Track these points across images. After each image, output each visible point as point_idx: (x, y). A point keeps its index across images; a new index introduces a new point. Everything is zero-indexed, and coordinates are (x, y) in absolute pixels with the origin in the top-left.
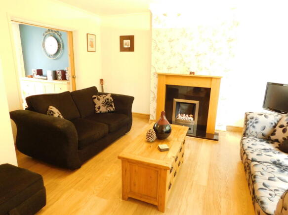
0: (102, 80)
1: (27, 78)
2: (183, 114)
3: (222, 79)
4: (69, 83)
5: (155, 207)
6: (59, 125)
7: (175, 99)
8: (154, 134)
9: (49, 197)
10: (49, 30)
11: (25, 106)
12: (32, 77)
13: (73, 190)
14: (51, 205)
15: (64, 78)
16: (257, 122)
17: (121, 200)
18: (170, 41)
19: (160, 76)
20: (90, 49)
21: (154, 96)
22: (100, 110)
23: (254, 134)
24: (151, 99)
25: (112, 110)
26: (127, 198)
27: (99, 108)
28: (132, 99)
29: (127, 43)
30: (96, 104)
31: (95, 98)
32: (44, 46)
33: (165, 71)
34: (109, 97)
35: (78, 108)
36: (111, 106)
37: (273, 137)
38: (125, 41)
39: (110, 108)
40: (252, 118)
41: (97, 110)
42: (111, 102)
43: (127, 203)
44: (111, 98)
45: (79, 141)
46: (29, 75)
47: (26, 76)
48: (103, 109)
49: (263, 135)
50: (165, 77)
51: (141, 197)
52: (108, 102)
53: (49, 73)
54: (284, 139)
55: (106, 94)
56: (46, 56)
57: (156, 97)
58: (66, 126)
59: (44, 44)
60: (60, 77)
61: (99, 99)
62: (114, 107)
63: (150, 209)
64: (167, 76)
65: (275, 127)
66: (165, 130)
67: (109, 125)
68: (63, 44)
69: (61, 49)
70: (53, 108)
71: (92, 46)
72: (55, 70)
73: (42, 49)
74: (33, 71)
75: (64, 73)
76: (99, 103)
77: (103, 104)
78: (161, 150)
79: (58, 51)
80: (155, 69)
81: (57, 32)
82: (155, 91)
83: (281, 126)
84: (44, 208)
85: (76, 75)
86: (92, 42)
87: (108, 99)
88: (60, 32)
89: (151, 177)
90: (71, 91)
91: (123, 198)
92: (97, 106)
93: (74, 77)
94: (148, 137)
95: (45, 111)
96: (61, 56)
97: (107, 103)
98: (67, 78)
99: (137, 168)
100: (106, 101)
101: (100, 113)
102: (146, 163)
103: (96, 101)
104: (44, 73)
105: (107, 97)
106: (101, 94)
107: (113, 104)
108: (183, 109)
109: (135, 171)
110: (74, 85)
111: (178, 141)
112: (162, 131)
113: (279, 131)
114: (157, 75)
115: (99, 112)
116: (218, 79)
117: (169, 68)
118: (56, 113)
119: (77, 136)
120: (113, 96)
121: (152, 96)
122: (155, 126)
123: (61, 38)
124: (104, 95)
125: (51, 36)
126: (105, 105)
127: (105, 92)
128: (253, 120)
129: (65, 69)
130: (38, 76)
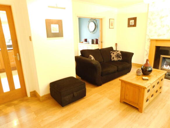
0: (116, 44)
1: (80, 43)
2: (167, 65)
4: (99, 46)
5: (137, 109)
6: (94, 63)
7: (161, 55)
8: (141, 71)
9: (87, 94)
10: (91, 19)
11: (80, 54)
12: (82, 43)
13: (97, 93)
14: (88, 97)
15: (97, 43)
17: (119, 102)
19: (152, 40)
20: (111, 27)
24: (145, 55)
25: (120, 60)
26: (122, 102)
27: (113, 58)
28: (132, 54)
29: (132, 22)
30: (112, 56)
31: (112, 53)
32: (88, 27)
34: (119, 52)
35: (103, 57)
36: (120, 57)
38: (131, 21)
39: (119, 58)
41: (112, 59)
42: (120, 55)
43: (122, 104)
44: (120, 53)
45: (102, 72)
46: (81, 42)
47: (80, 42)
48: (116, 59)
50: (155, 41)
51: (130, 102)
52: (118, 55)
53: (90, 41)
55: (118, 51)
56: (89, 32)
57: (148, 54)
58: (96, 64)
59: (88, 26)
60: (95, 43)
61: (113, 53)
62: (121, 58)
63: (134, 109)
66: (148, 70)
67: (118, 67)
68: (97, 25)
69: (96, 28)
70: (91, 56)
71: (112, 25)
72: (93, 39)
73: (88, 28)
74: (83, 40)
75: (97, 40)
76: (113, 55)
77: (115, 56)
78: (143, 79)
79: (95, 29)
80: (149, 37)
81: (95, 19)
82: (148, 50)
84: (85, 97)
85: (103, 41)
86: (112, 23)
87: (118, 54)
88: (96, 19)
89: (136, 92)
90: (100, 49)
91: (120, 102)
92: (112, 57)
93: (102, 42)
94: (137, 73)
95: (88, 57)
96: (96, 32)
97: (118, 56)
98: (98, 43)
99: (128, 86)
101: (114, 61)
102: (133, 84)
103: (112, 54)
104: (88, 41)
105: (118, 52)
106: (115, 51)
107: (121, 57)
109: (128, 88)
110: (102, 46)
111: (156, 77)
112: (146, 70)
114: (150, 40)
115: (113, 60)
118: (93, 58)
119: (101, 69)
120: (121, 52)
121: (146, 53)
122: (142, 67)
123: (97, 23)
124: (116, 52)
125: (92, 22)
126: (117, 57)
127: (117, 50)
129: (98, 38)
130: (85, 42)
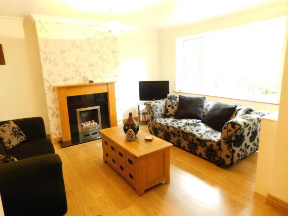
2: (85, 122)
3: (115, 84)
16: (157, 108)
18: (62, 52)
21: (53, 112)
22: (12, 144)
23: (158, 116)
25: (24, 139)
27: (10, 143)
30: (3, 139)
33: (62, 83)
34: (13, 125)
36: (21, 135)
37: (168, 114)
39: (21, 137)
40: (154, 106)
41: (8, 145)
42: (19, 130)
44: (17, 126)
48: (15, 141)
49: (162, 115)
50: (65, 89)
52: (16, 131)
54: (174, 112)
55: (8, 122)
62: (24, 136)
64: (68, 88)
65: (165, 108)
76: (6, 135)
77: (12, 136)
78: (151, 140)
80: (50, 83)
83: (170, 106)
87: (14, 128)
92: (5, 140)
97: (15, 133)
100: (13, 131)
101: (14, 147)
105: (11, 125)
107: (22, 132)
108: (83, 118)
113: (170, 109)
115: (11, 147)
116: (113, 83)
117: (65, 80)
121: (51, 112)
124: (7, 125)
126: (15, 136)
128: (155, 107)
